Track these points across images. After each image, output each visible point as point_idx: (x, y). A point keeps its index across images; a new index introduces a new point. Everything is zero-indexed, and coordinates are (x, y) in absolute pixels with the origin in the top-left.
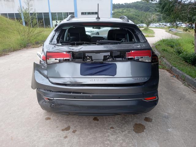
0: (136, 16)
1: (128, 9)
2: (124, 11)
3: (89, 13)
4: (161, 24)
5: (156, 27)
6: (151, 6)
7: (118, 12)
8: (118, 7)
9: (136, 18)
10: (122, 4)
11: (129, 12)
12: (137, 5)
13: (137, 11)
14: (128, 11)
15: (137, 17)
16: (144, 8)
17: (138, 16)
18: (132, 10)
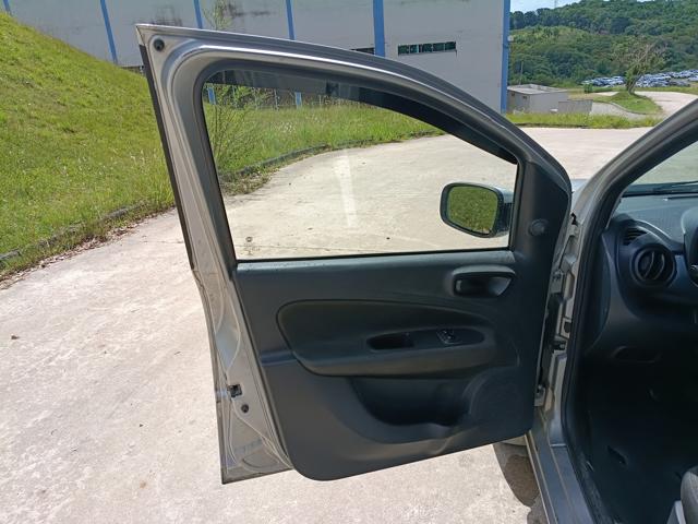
0: (580, 50)
1: (552, 29)
2: (537, 36)
3: (425, 48)
4: (674, 74)
5: (657, 87)
6: (633, 15)
9: (581, 57)
10: (530, 14)
12: (584, 12)
13: (580, 33)
15: (583, 54)
16: (609, 22)
17: (589, 51)
18: (565, 31)
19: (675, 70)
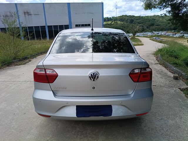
1: (116, 21)
2: (112, 23)
3: (83, 25)
6: (134, 19)
7: (107, 24)
8: (107, 20)
10: (110, 18)
12: (123, 18)
13: (122, 23)
15: (124, 28)
16: (129, 20)
18: (119, 22)
19: (144, 32)
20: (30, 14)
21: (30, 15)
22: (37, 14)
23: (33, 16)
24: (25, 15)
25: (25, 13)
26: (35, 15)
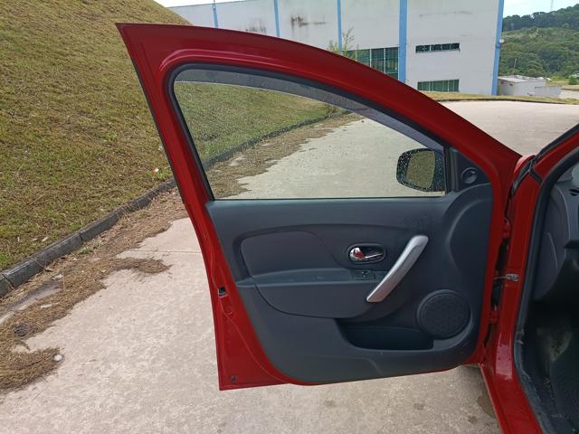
1: (546, 30)
2: (531, 36)
7: (510, 40)
8: (512, 24)
10: (527, 17)
11: (547, 39)
14: (546, 36)
20: (304, 21)
21: (305, 24)
22: (321, 21)
23: (311, 27)
24: (293, 24)
25: (293, 20)
26: (316, 23)
